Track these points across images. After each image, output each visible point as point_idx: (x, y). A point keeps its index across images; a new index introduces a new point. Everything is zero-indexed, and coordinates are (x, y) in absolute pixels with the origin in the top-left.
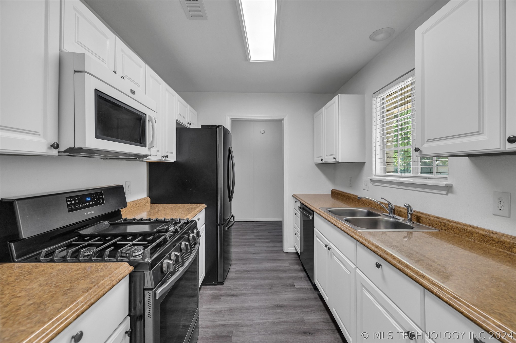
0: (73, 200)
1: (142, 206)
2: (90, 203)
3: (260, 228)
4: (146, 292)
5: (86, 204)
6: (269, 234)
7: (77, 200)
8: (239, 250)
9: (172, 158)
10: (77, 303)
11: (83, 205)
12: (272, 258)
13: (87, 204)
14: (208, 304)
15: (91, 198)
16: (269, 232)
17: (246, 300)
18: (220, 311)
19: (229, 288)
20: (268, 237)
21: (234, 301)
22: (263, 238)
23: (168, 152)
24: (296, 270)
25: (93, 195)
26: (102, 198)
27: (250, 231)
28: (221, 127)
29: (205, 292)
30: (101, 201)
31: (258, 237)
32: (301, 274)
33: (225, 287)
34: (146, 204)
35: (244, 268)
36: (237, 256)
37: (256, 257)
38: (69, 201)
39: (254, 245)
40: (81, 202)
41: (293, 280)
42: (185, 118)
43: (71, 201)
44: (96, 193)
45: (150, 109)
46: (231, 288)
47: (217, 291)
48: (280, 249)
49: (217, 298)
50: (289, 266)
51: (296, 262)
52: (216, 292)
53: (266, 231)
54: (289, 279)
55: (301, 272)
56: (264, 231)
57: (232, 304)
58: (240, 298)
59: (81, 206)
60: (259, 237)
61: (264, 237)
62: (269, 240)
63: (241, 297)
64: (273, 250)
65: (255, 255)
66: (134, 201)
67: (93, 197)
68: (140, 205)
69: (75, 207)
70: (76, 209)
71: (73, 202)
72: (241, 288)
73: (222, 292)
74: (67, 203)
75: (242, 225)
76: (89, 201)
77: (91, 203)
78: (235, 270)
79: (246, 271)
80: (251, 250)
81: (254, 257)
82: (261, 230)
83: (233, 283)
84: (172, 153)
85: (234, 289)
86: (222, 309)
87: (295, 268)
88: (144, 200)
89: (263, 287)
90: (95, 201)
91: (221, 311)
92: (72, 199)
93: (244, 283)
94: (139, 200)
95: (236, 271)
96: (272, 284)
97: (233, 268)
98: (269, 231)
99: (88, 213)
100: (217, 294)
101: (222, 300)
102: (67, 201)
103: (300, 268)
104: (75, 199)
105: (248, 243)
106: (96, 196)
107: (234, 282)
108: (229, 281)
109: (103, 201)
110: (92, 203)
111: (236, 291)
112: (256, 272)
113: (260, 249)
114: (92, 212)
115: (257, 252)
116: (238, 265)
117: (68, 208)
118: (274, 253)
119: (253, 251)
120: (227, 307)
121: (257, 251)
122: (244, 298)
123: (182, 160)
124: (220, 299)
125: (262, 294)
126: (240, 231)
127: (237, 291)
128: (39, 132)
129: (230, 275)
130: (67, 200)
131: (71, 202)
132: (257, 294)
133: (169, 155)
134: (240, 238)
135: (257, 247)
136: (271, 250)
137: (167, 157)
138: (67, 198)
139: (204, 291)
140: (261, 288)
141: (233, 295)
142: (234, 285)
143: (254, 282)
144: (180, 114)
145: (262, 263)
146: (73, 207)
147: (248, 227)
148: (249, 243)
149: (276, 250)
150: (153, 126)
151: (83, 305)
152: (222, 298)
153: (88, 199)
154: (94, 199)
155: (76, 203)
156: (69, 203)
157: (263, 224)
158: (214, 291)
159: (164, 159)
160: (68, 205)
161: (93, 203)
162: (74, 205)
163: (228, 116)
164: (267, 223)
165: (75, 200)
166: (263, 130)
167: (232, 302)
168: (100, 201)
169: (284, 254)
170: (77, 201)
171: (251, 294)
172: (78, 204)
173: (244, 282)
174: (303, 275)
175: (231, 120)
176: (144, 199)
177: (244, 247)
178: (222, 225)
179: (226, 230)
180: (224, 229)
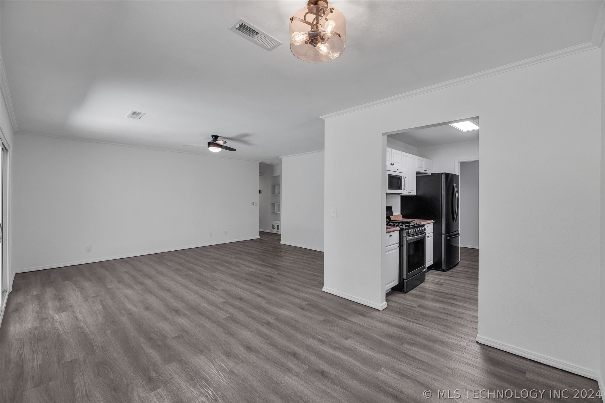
4: (404, 237)
9: (414, 193)
23: (411, 190)
28: (444, 173)
84: (414, 190)
107: (453, 273)
108: (450, 272)
123: (420, 194)
127: (454, 276)
133: (411, 192)
137: (411, 193)
144: (420, 167)
150: (404, 180)
152: (442, 275)
159: (409, 194)
163: (457, 160)
175: (459, 163)
176: (399, 215)
178: (444, 234)
179: (448, 238)
180: (446, 237)
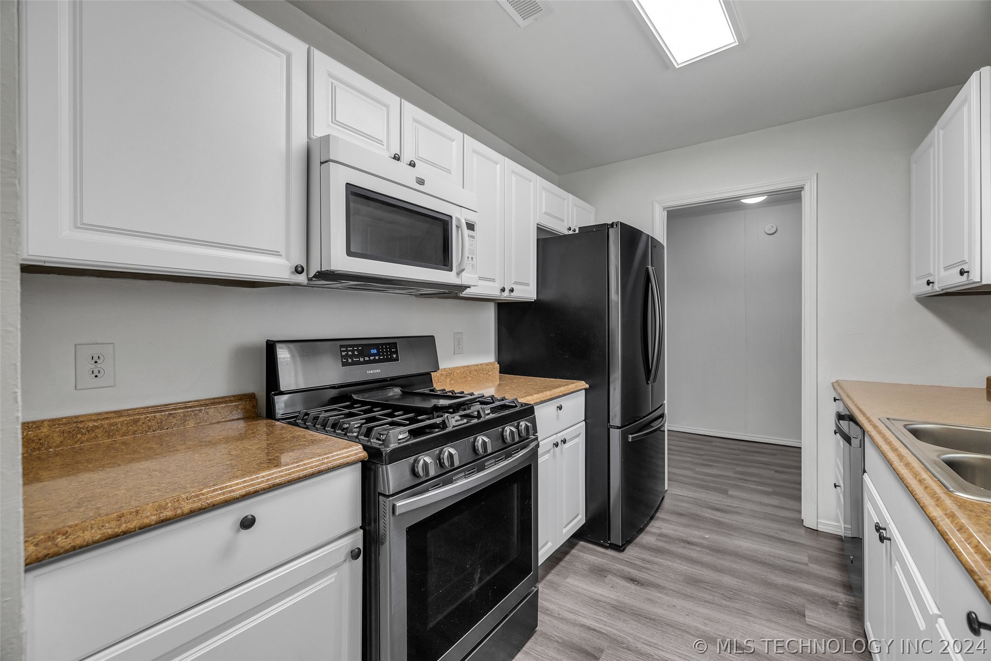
0: (350, 351)
1: (482, 375)
2: (375, 358)
3: (757, 458)
4: (381, 499)
5: (370, 359)
6: (777, 475)
7: (356, 350)
8: (684, 494)
9: (527, 293)
10: (256, 477)
11: (364, 359)
12: (762, 532)
13: (372, 358)
14: (578, 577)
15: (378, 351)
16: (776, 471)
17: (659, 601)
18: (595, 600)
19: (631, 563)
20: (772, 482)
21: (631, 592)
22: (755, 482)
23: (516, 283)
24: (827, 580)
25: (382, 347)
26: (396, 352)
27: (726, 461)
28: (617, 226)
29: (581, 554)
30: (394, 356)
31: (741, 477)
32: (839, 594)
33: (624, 558)
34: (490, 373)
35: (681, 534)
36: (675, 505)
37: (720, 517)
38: (344, 351)
39: (725, 492)
40: (362, 354)
41: (805, 600)
42: (563, 221)
43: (347, 351)
44: (386, 344)
45: (461, 206)
46: (635, 564)
47: (604, 561)
48: (794, 515)
49: (599, 572)
50: (806, 565)
51: (835, 559)
52: (602, 562)
53: (772, 467)
54: (794, 593)
55: (841, 590)
56: (764, 466)
57: (625, 596)
58: (647, 591)
59: (362, 359)
60: (746, 478)
61: (757, 480)
62: (771, 490)
63: (650, 590)
64: (773, 513)
65: (719, 514)
66: (468, 366)
67: (381, 349)
68: (479, 374)
69: (352, 360)
70: (354, 363)
71: (350, 353)
72: (658, 572)
73: (614, 565)
74: (341, 354)
75: (713, 444)
76: (374, 355)
77: (377, 358)
78: (658, 531)
79: (684, 541)
80: (714, 500)
81: (715, 516)
82: (756, 463)
83: (642, 556)
84: (526, 284)
85: (640, 568)
86: (601, 598)
87: (826, 574)
88: (488, 365)
89: (712, 587)
90: (383, 355)
91: (599, 601)
92: (348, 349)
93: (670, 563)
94: (477, 365)
95: (660, 535)
96: (739, 591)
97: (657, 526)
98: (778, 469)
99: (372, 372)
100: (602, 565)
101: (607, 580)
102: (342, 351)
103: (841, 579)
104: (353, 348)
105: (710, 484)
106: (386, 348)
107: (647, 555)
108: (637, 549)
109: (397, 356)
110: (379, 358)
111: (643, 574)
112: (708, 551)
113: (737, 504)
114: (378, 371)
115: (728, 508)
116: (670, 524)
117: (342, 360)
118: (774, 520)
119: (718, 504)
120: (612, 599)
121: (729, 506)
122: (656, 594)
123: (550, 295)
124: (606, 577)
125: (701, 601)
126: (703, 455)
127: (646, 575)
128: (279, 252)
129: (645, 538)
130: (342, 349)
131: (348, 353)
132: (690, 597)
134: (697, 470)
135: (732, 497)
136: (766, 513)
137: (512, 291)
138: (341, 346)
139: (581, 552)
140: (704, 588)
141: (633, 580)
142: (643, 560)
143: (691, 569)
144: (545, 213)
145: (730, 534)
146: (350, 361)
147: (726, 451)
148: (713, 485)
149: (782, 517)
151: (263, 482)
152: (609, 576)
153: (374, 351)
154: (383, 352)
155: (353, 356)
156: (344, 354)
157: (768, 451)
158: (600, 558)
159: (505, 294)
160: (342, 357)
161: (381, 357)
162: (351, 357)
163: (658, 203)
164: (780, 450)
165: (353, 351)
166: (772, 227)
167: (626, 592)
168: (392, 356)
169: (803, 531)
170: (356, 353)
171: (675, 591)
172: (356, 356)
173: (668, 562)
174: (844, 600)
175: (666, 212)
176: (486, 364)
177: (700, 490)
178: (618, 428)
179: (630, 440)
180: (624, 437)
